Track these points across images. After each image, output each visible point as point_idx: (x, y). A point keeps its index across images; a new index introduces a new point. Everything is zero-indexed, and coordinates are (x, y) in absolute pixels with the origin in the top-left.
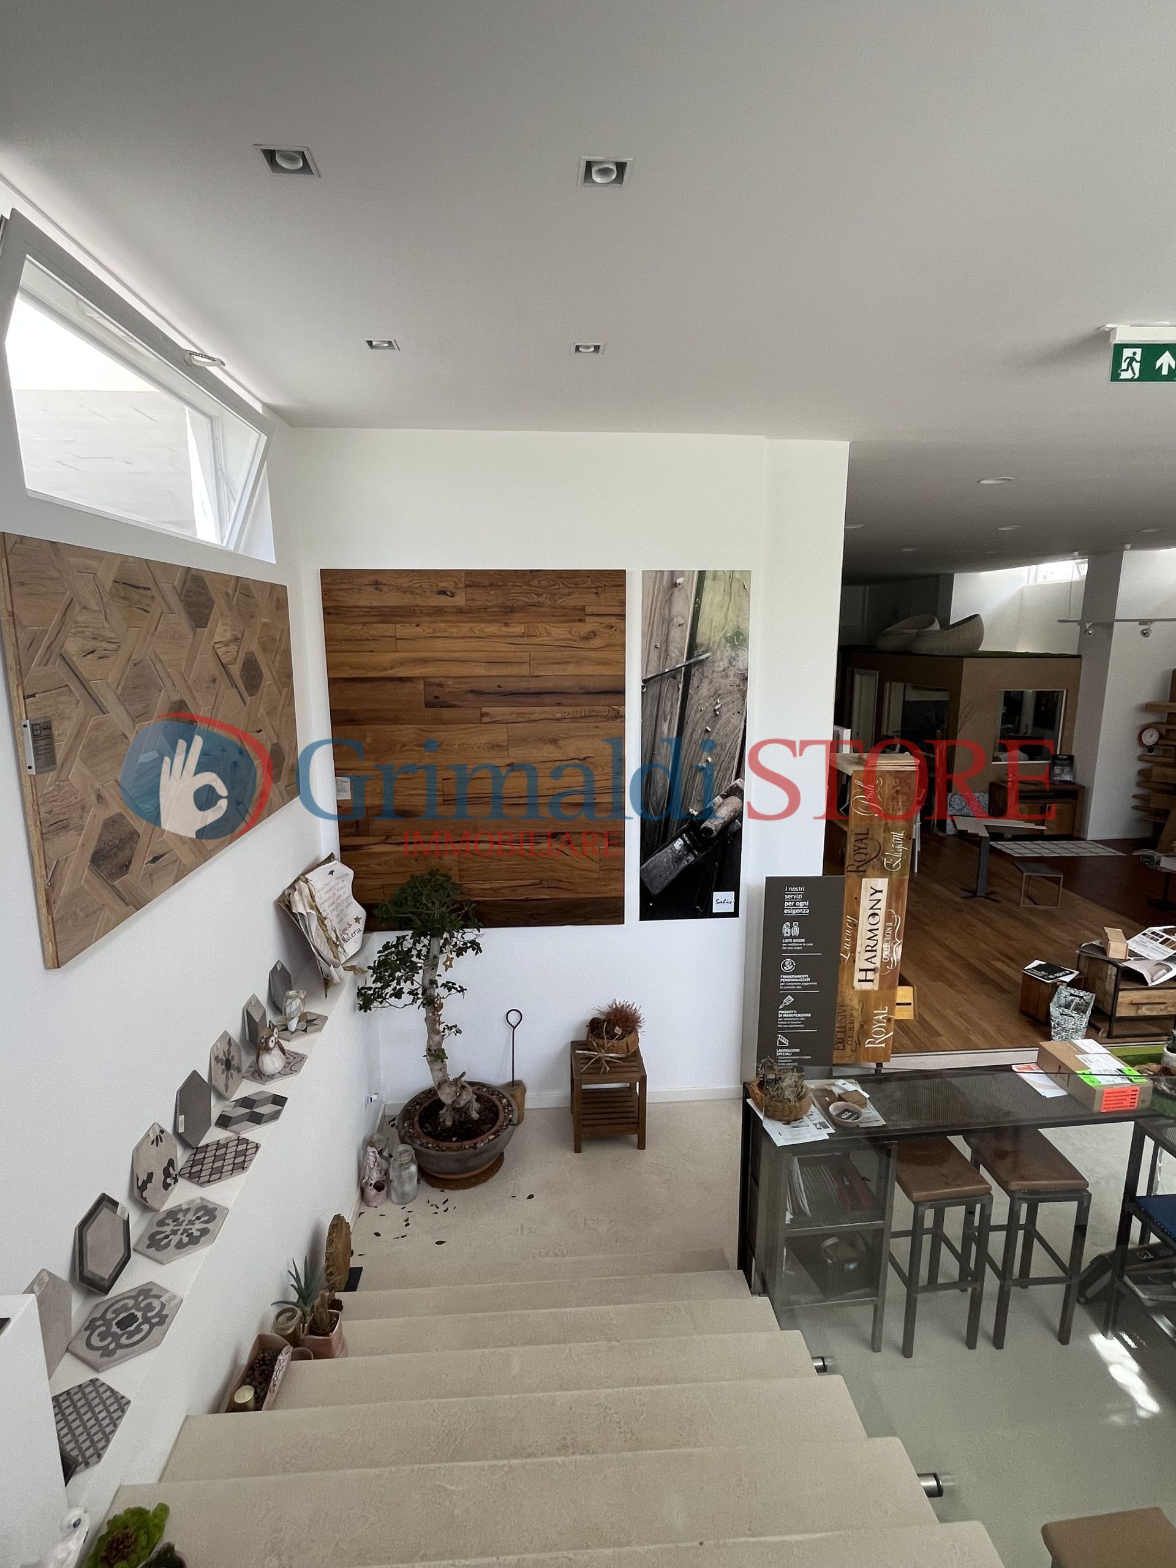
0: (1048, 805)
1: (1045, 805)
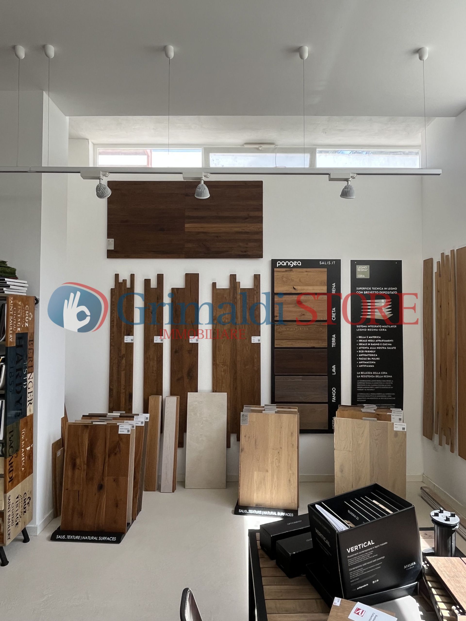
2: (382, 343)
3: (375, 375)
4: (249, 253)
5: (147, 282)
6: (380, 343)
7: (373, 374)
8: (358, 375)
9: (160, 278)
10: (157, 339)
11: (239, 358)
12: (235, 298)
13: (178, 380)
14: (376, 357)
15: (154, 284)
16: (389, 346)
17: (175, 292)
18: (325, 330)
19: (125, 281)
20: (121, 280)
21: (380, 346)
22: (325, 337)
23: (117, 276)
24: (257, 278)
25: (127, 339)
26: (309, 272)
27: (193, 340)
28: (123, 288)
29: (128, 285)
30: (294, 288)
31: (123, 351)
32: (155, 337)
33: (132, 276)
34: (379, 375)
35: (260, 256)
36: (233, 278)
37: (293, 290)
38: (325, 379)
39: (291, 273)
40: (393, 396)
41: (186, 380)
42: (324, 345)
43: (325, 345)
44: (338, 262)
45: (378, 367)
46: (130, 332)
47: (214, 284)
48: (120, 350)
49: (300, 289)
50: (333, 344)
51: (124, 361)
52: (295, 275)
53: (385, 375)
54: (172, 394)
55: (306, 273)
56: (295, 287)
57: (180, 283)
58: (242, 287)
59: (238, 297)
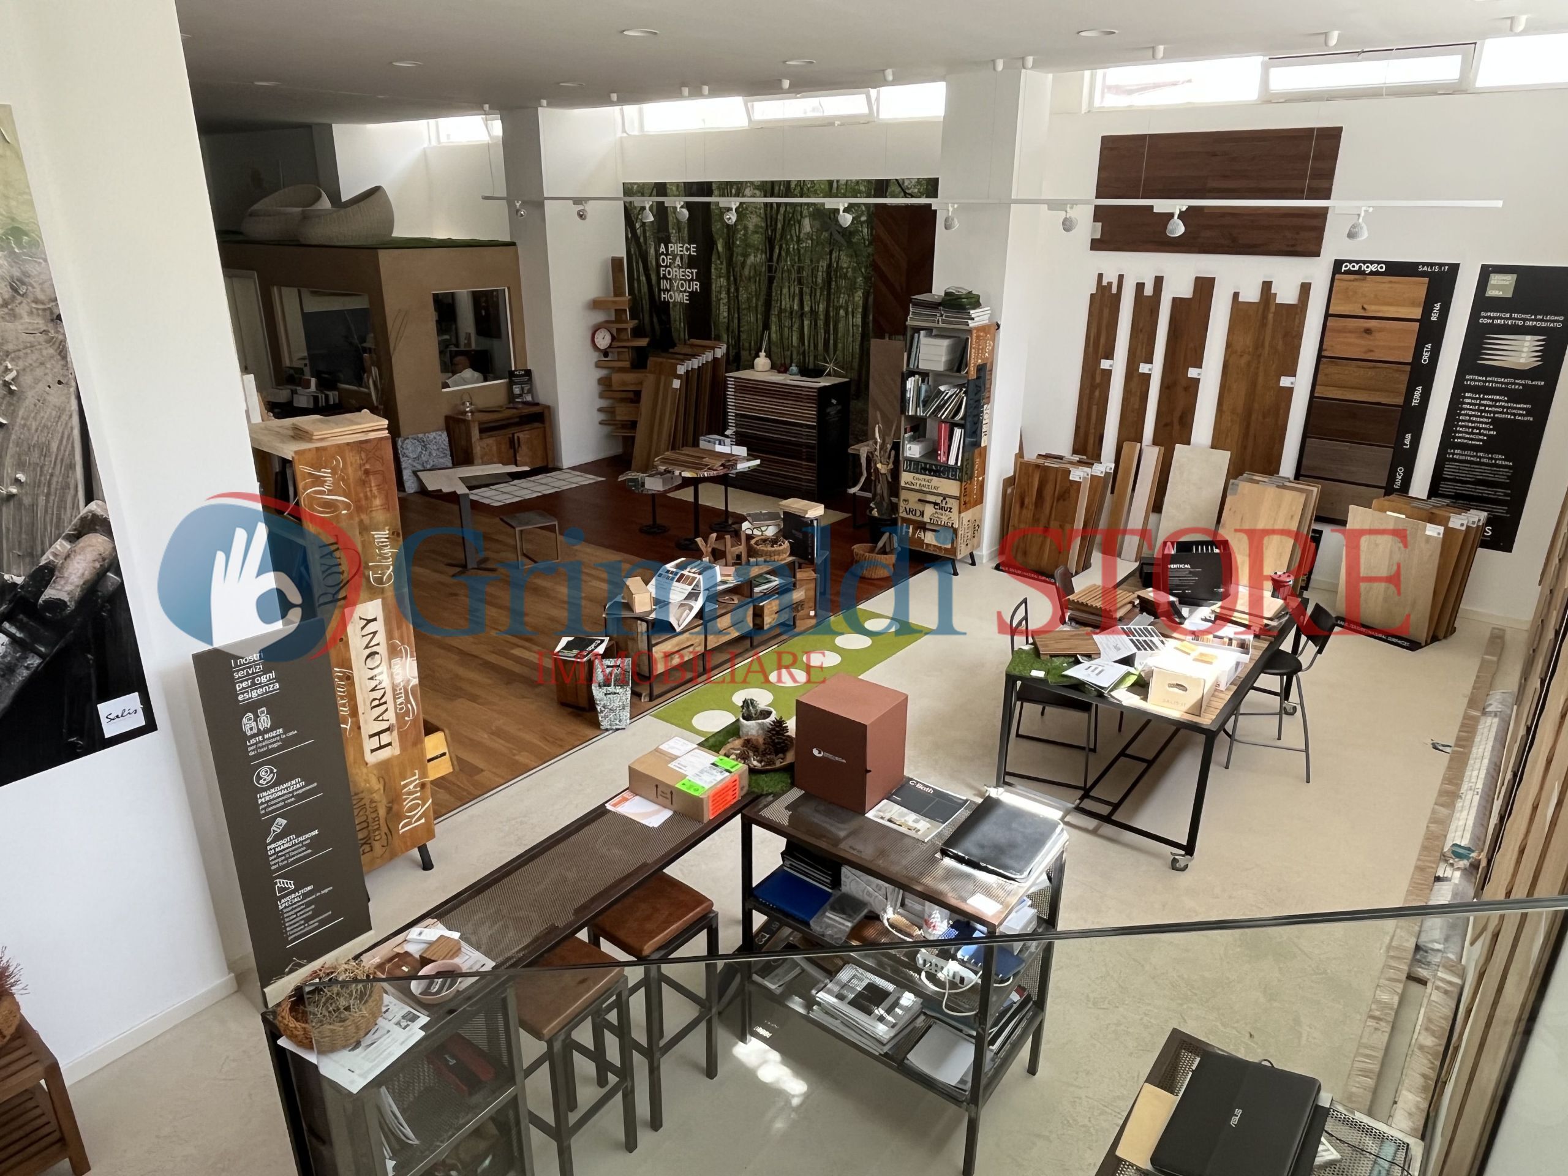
0: (516, 435)
1: (513, 434)
2: (1508, 408)
3: (1480, 457)
4: (1299, 249)
5: (1140, 287)
6: (1503, 407)
7: (1477, 457)
8: (1450, 454)
9: (1159, 281)
10: (1144, 368)
11: (1256, 406)
12: (1264, 317)
13: (1166, 425)
14: (1490, 430)
15: (1148, 291)
16: (1520, 415)
17: (1177, 302)
18: (1405, 378)
19: (1110, 284)
20: (1104, 283)
21: (1502, 413)
22: (1403, 388)
23: (1100, 276)
24: (1305, 289)
25: (1105, 364)
26: (1395, 282)
27: (1193, 373)
28: (1107, 294)
29: (1114, 290)
30: (1364, 308)
31: (1098, 380)
32: (1142, 365)
33: (1121, 277)
34: (1489, 458)
35: (1317, 254)
36: (1267, 286)
37: (1362, 311)
38: (1387, 453)
39: (1364, 284)
40: (1506, 495)
41: (1177, 427)
42: (1397, 400)
43: (1400, 401)
44: (1454, 269)
45: (1489, 446)
46: (1110, 355)
47: (1236, 295)
48: (1093, 378)
49: (1373, 310)
50: (1415, 402)
51: (1097, 393)
52: (1369, 286)
53: (1499, 459)
54: (1155, 442)
55: (1390, 285)
56: (1365, 306)
57: (1186, 291)
58: (1278, 301)
59: (1271, 316)
